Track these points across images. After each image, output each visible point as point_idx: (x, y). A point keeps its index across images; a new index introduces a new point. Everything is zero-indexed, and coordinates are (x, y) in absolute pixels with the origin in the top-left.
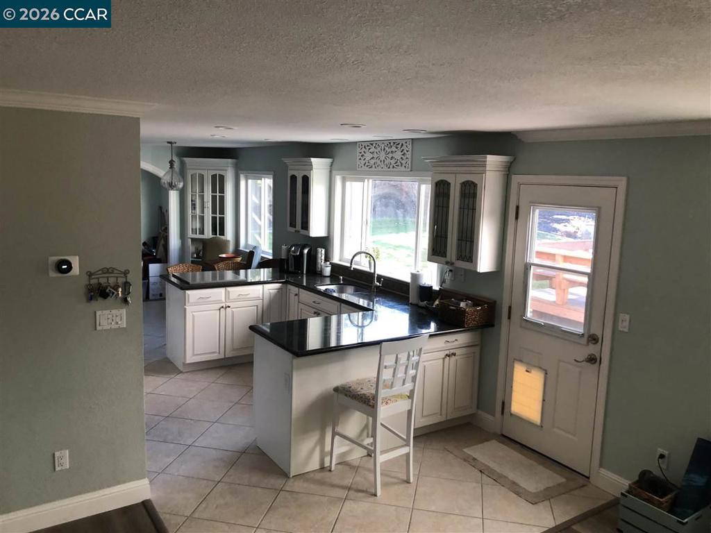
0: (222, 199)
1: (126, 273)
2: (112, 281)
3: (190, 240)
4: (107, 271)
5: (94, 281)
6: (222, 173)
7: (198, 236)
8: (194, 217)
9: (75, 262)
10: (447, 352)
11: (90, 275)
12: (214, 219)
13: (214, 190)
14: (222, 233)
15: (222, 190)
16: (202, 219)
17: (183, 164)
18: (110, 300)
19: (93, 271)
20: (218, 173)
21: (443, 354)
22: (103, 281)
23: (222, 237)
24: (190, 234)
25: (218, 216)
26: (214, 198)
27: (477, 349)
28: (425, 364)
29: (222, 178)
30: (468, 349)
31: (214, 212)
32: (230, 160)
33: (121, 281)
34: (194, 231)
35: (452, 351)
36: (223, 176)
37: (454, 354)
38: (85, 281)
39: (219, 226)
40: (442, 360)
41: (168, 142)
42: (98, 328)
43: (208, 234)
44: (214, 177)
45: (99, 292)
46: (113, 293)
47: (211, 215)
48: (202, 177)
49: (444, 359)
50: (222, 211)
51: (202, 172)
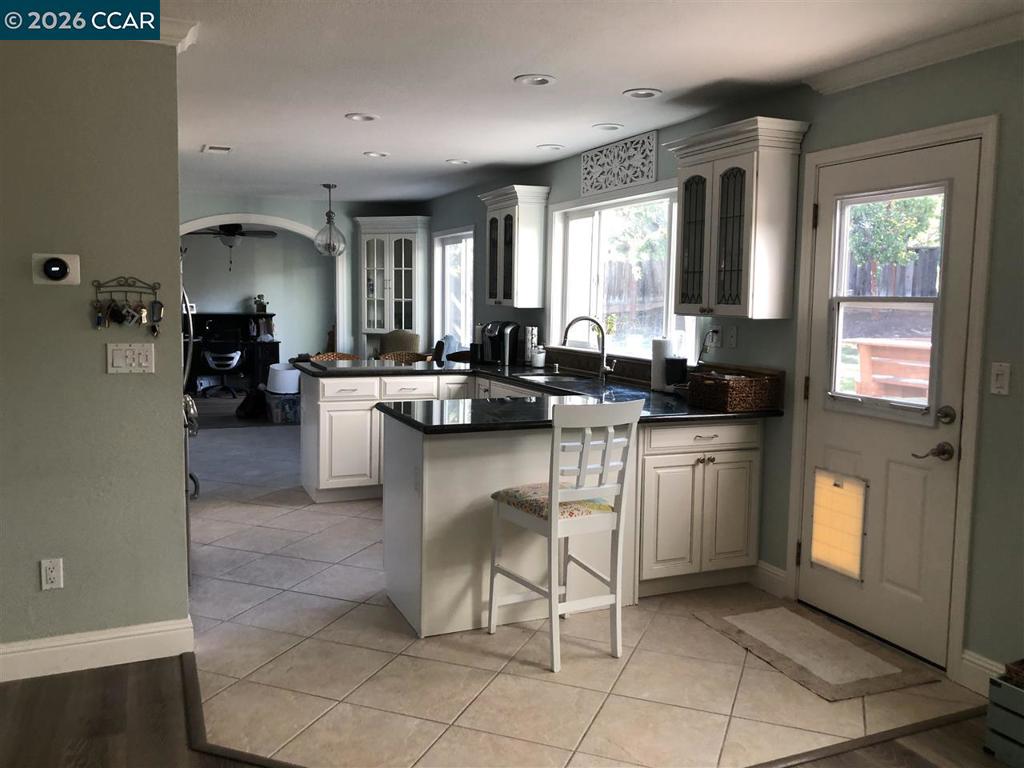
0: (409, 275)
1: (154, 288)
2: (133, 298)
3: (365, 337)
4: (126, 283)
5: (103, 297)
6: (408, 237)
7: (376, 330)
8: (370, 303)
9: (74, 264)
10: (700, 456)
11: (98, 286)
12: (398, 305)
13: (398, 263)
14: (409, 325)
15: (409, 263)
16: (381, 304)
17: (356, 227)
18: (129, 325)
19: (102, 282)
20: (403, 237)
21: (692, 459)
22: (118, 297)
23: (410, 330)
24: (365, 328)
25: (403, 300)
26: (398, 274)
27: (756, 457)
28: (659, 471)
29: (409, 244)
30: (738, 453)
31: (398, 294)
32: (419, 218)
33: (147, 299)
34: (370, 323)
35: (708, 455)
36: (411, 242)
37: (712, 460)
38: (90, 294)
39: (404, 315)
40: (689, 469)
41: (325, 186)
42: (111, 370)
43: (390, 326)
44: (398, 243)
45: (112, 314)
46: (133, 317)
47: (393, 299)
48: (381, 244)
49: (693, 466)
50: (409, 294)
51: (381, 237)
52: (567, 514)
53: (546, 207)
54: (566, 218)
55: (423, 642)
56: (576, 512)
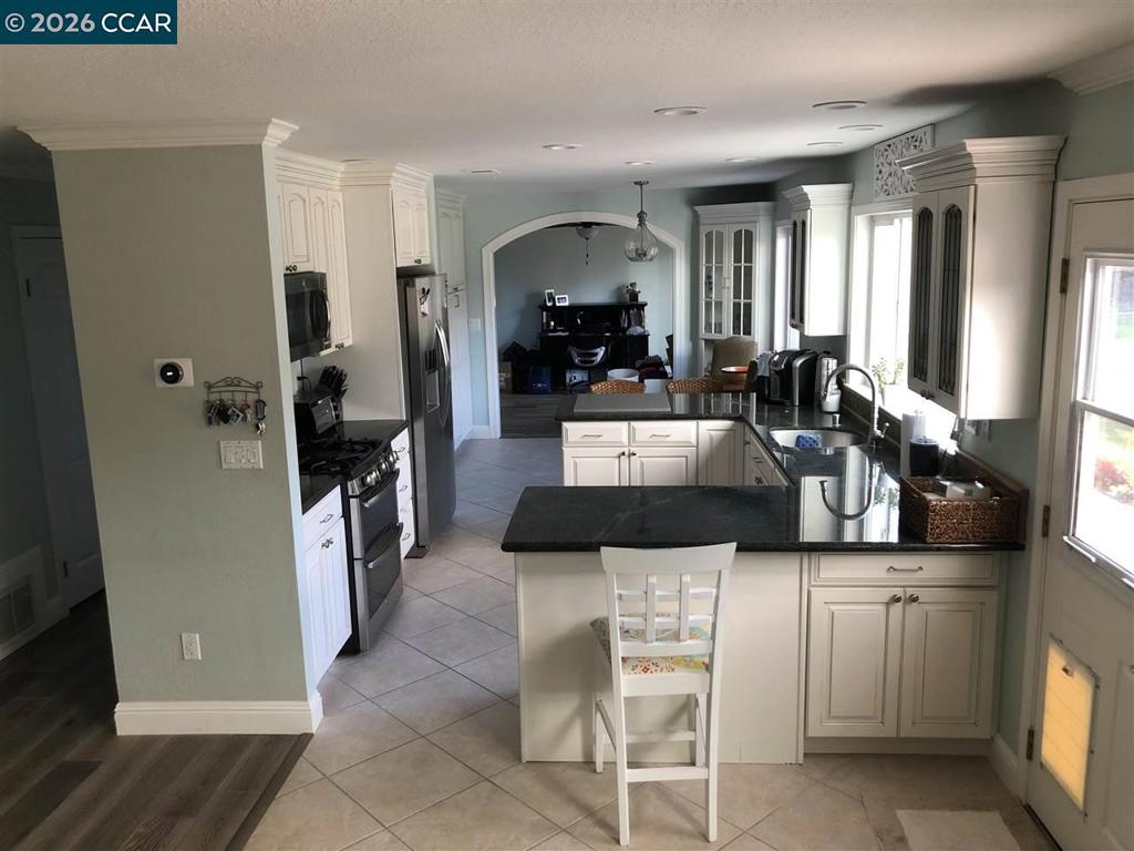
0: (749, 271)
1: (258, 387)
2: (239, 398)
3: (703, 343)
4: (233, 383)
5: (214, 397)
6: (749, 227)
7: (713, 336)
8: (708, 305)
9: (187, 367)
10: (899, 592)
11: (209, 387)
12: (736, 306)
13: (737, 259)
14: (748, 331)
15: (749, 258)
16: (719, 305)
17: (696, 216)
18: (237, 424)
19: (212, 382)
20: (744, 227)
21: (886, 594)
22: (226, 397)
23: (747, 337)
24: (703, 332)
25: (742, 301)
26: (737, 270)
27: (992, 598)
28: (833, 607)
29: (749, 235)
30: (962, 594)
31: (737, 295)
32: (761, 204)
33: (252, 398)
34: (708, 325)
35: (910, 591)
36: (751, 233)
37: (914, 599)
38: (202, 395)
39: (744, 318)
40: (882, 608)
41: (636, 183)
42: (225, 466)
43: (728, 331)
44: (738, 234)
45: (220, 414)
46: (238, 416)
47: (732, 300)
48: (720, 235)
49: (888, 604)
50: (749, 295)
51: (720, 229)
52: (639, 669)
53: (850, 208)
54: (872, 222)
55: (521, 767)
56: (653, 668)
